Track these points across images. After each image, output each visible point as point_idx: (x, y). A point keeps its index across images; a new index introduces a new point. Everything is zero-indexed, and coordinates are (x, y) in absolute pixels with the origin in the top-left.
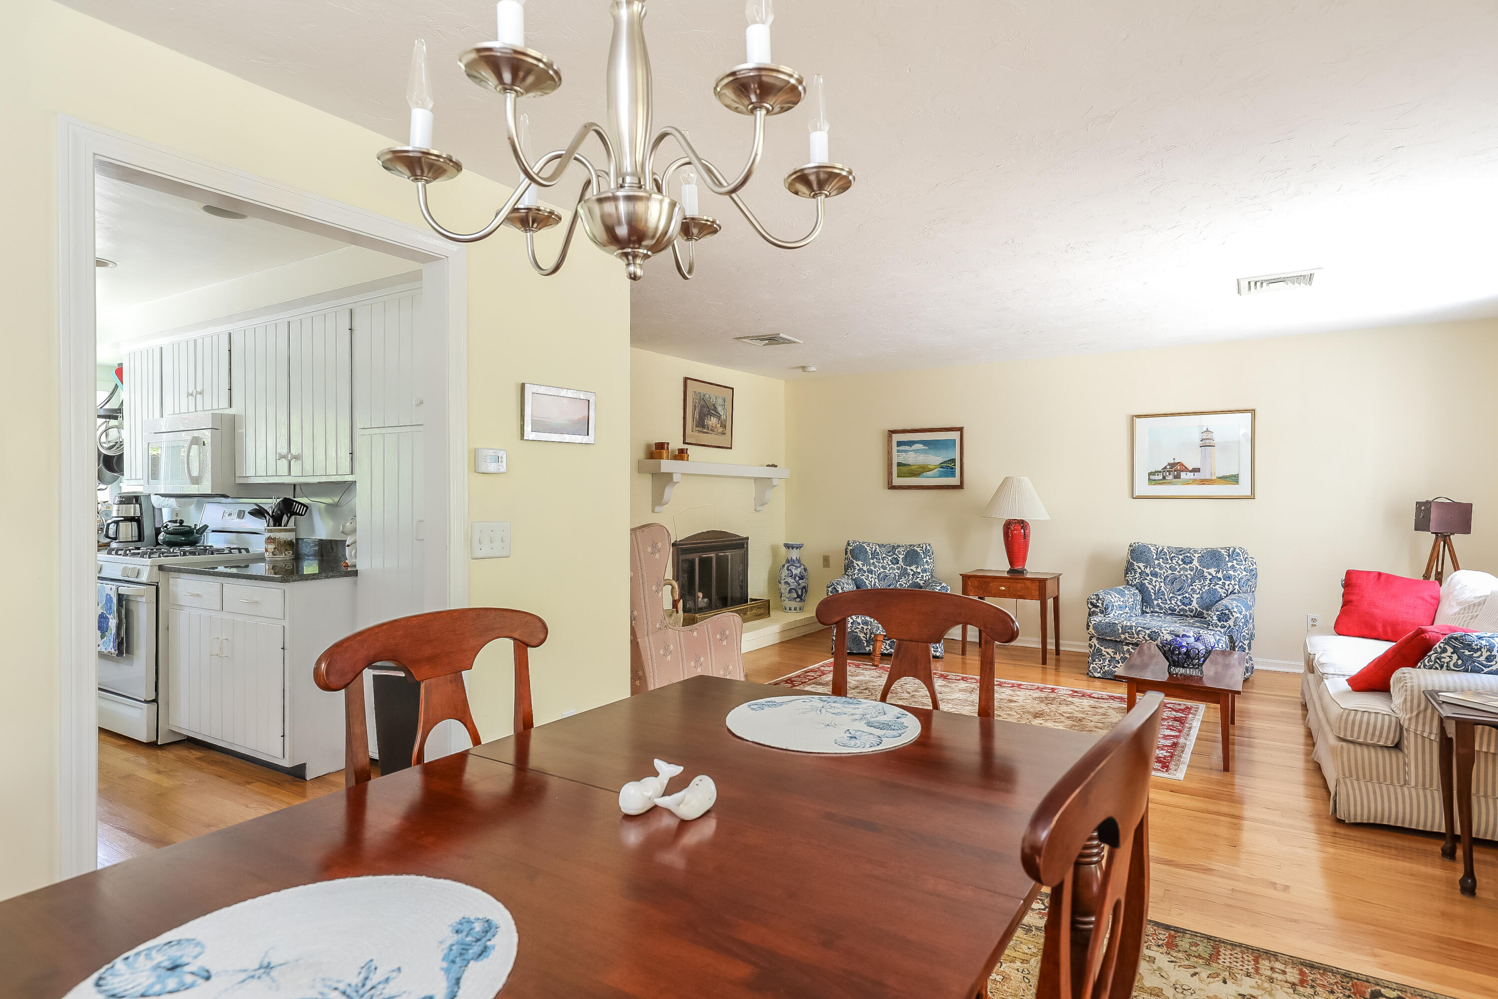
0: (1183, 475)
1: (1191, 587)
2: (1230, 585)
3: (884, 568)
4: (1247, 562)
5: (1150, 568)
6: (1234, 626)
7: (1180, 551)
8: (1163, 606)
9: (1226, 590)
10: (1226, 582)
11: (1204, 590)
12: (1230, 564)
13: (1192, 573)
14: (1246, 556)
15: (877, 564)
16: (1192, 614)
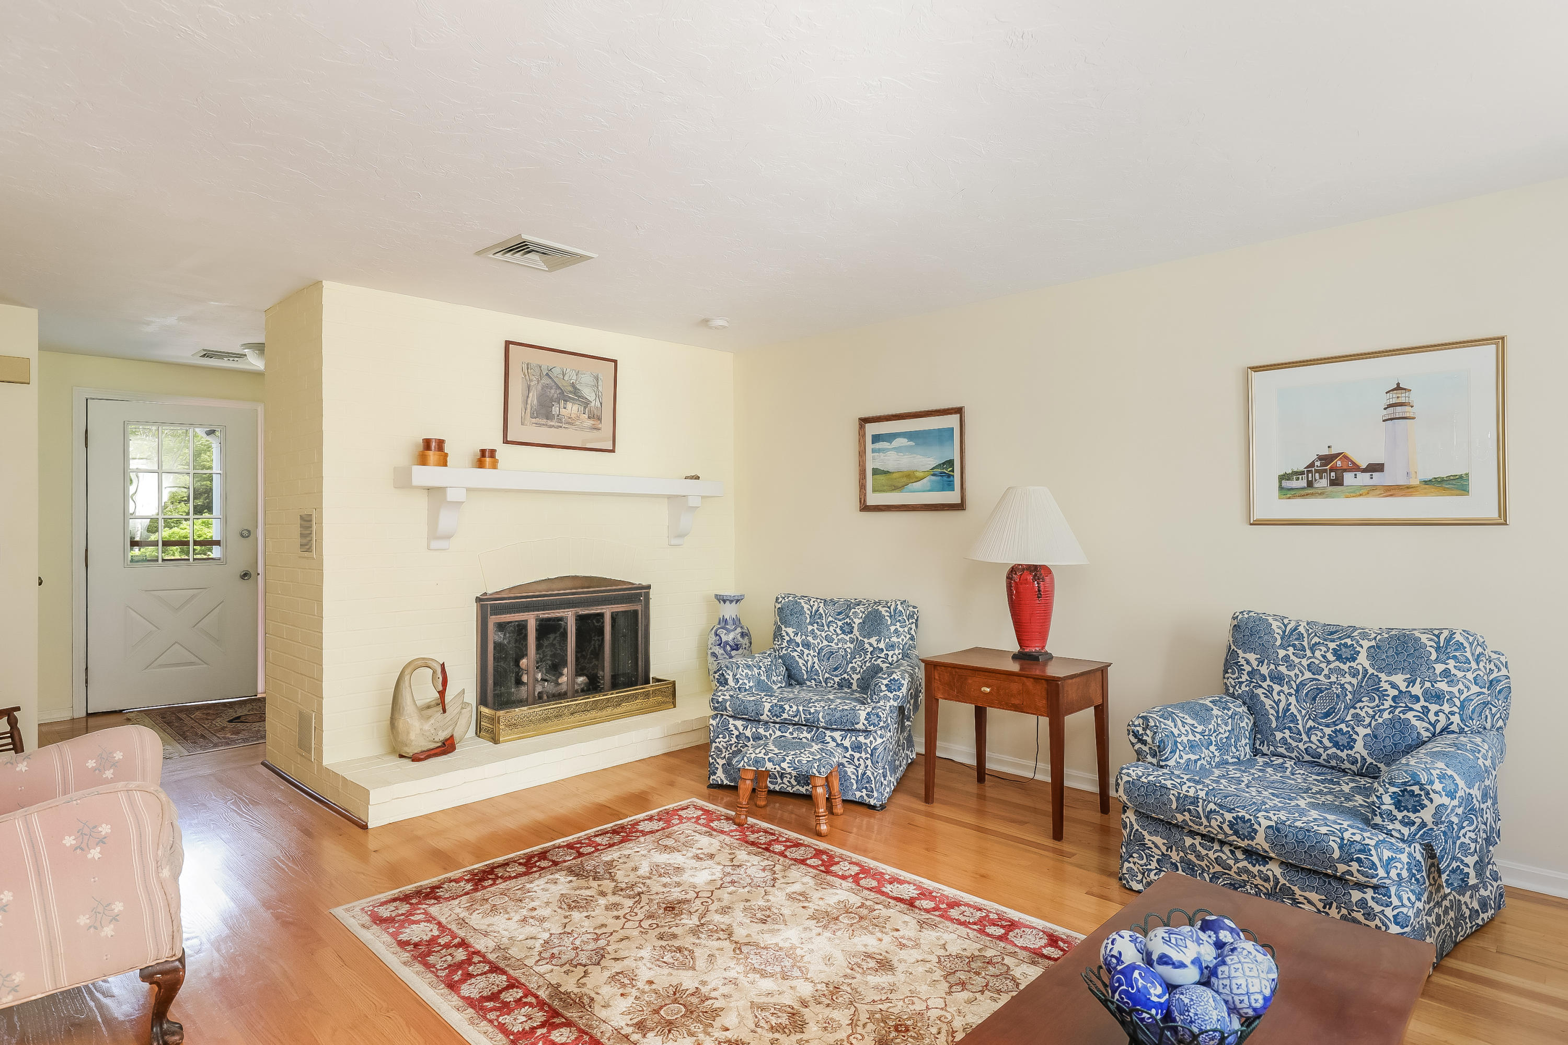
0: (1348, 478)
1: (1352, 711)
2: (1440, 712)
3: (829, 639)
4: (1482, 664)
5: (1268, 664)
6: (1436, 824)
7: (1332, 633)
8: (1294, 744)
9: (1430, 723)
10: (1430, 707)
11: (1380, 721)
12: (1439, 668)
13: (1354, 681)
14: (1479, 650)
15: (819, 633)
16: (1354, 768)
